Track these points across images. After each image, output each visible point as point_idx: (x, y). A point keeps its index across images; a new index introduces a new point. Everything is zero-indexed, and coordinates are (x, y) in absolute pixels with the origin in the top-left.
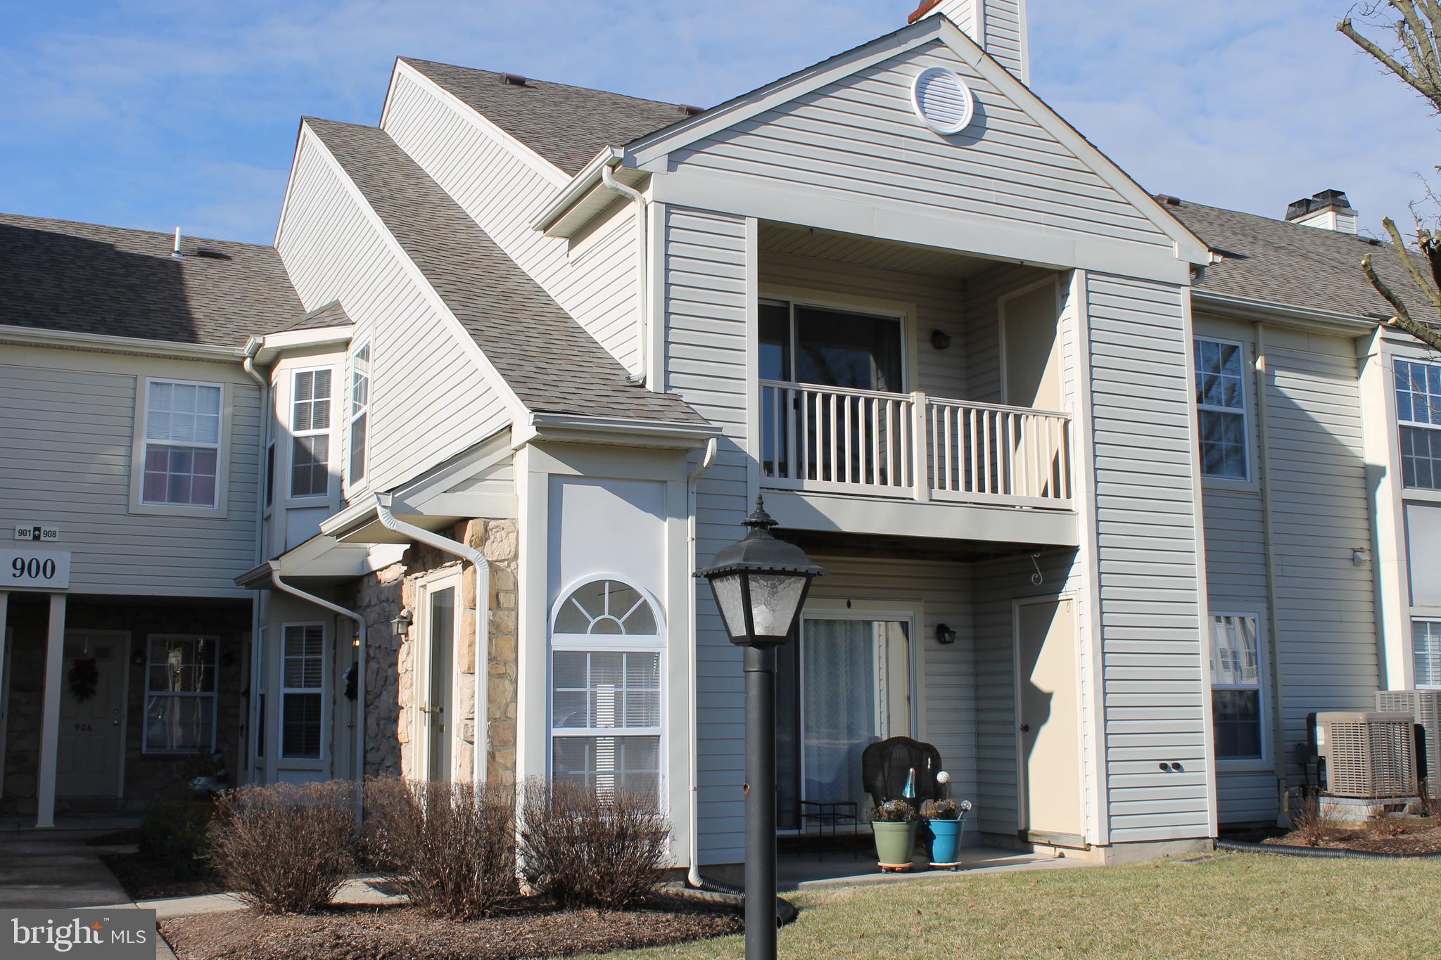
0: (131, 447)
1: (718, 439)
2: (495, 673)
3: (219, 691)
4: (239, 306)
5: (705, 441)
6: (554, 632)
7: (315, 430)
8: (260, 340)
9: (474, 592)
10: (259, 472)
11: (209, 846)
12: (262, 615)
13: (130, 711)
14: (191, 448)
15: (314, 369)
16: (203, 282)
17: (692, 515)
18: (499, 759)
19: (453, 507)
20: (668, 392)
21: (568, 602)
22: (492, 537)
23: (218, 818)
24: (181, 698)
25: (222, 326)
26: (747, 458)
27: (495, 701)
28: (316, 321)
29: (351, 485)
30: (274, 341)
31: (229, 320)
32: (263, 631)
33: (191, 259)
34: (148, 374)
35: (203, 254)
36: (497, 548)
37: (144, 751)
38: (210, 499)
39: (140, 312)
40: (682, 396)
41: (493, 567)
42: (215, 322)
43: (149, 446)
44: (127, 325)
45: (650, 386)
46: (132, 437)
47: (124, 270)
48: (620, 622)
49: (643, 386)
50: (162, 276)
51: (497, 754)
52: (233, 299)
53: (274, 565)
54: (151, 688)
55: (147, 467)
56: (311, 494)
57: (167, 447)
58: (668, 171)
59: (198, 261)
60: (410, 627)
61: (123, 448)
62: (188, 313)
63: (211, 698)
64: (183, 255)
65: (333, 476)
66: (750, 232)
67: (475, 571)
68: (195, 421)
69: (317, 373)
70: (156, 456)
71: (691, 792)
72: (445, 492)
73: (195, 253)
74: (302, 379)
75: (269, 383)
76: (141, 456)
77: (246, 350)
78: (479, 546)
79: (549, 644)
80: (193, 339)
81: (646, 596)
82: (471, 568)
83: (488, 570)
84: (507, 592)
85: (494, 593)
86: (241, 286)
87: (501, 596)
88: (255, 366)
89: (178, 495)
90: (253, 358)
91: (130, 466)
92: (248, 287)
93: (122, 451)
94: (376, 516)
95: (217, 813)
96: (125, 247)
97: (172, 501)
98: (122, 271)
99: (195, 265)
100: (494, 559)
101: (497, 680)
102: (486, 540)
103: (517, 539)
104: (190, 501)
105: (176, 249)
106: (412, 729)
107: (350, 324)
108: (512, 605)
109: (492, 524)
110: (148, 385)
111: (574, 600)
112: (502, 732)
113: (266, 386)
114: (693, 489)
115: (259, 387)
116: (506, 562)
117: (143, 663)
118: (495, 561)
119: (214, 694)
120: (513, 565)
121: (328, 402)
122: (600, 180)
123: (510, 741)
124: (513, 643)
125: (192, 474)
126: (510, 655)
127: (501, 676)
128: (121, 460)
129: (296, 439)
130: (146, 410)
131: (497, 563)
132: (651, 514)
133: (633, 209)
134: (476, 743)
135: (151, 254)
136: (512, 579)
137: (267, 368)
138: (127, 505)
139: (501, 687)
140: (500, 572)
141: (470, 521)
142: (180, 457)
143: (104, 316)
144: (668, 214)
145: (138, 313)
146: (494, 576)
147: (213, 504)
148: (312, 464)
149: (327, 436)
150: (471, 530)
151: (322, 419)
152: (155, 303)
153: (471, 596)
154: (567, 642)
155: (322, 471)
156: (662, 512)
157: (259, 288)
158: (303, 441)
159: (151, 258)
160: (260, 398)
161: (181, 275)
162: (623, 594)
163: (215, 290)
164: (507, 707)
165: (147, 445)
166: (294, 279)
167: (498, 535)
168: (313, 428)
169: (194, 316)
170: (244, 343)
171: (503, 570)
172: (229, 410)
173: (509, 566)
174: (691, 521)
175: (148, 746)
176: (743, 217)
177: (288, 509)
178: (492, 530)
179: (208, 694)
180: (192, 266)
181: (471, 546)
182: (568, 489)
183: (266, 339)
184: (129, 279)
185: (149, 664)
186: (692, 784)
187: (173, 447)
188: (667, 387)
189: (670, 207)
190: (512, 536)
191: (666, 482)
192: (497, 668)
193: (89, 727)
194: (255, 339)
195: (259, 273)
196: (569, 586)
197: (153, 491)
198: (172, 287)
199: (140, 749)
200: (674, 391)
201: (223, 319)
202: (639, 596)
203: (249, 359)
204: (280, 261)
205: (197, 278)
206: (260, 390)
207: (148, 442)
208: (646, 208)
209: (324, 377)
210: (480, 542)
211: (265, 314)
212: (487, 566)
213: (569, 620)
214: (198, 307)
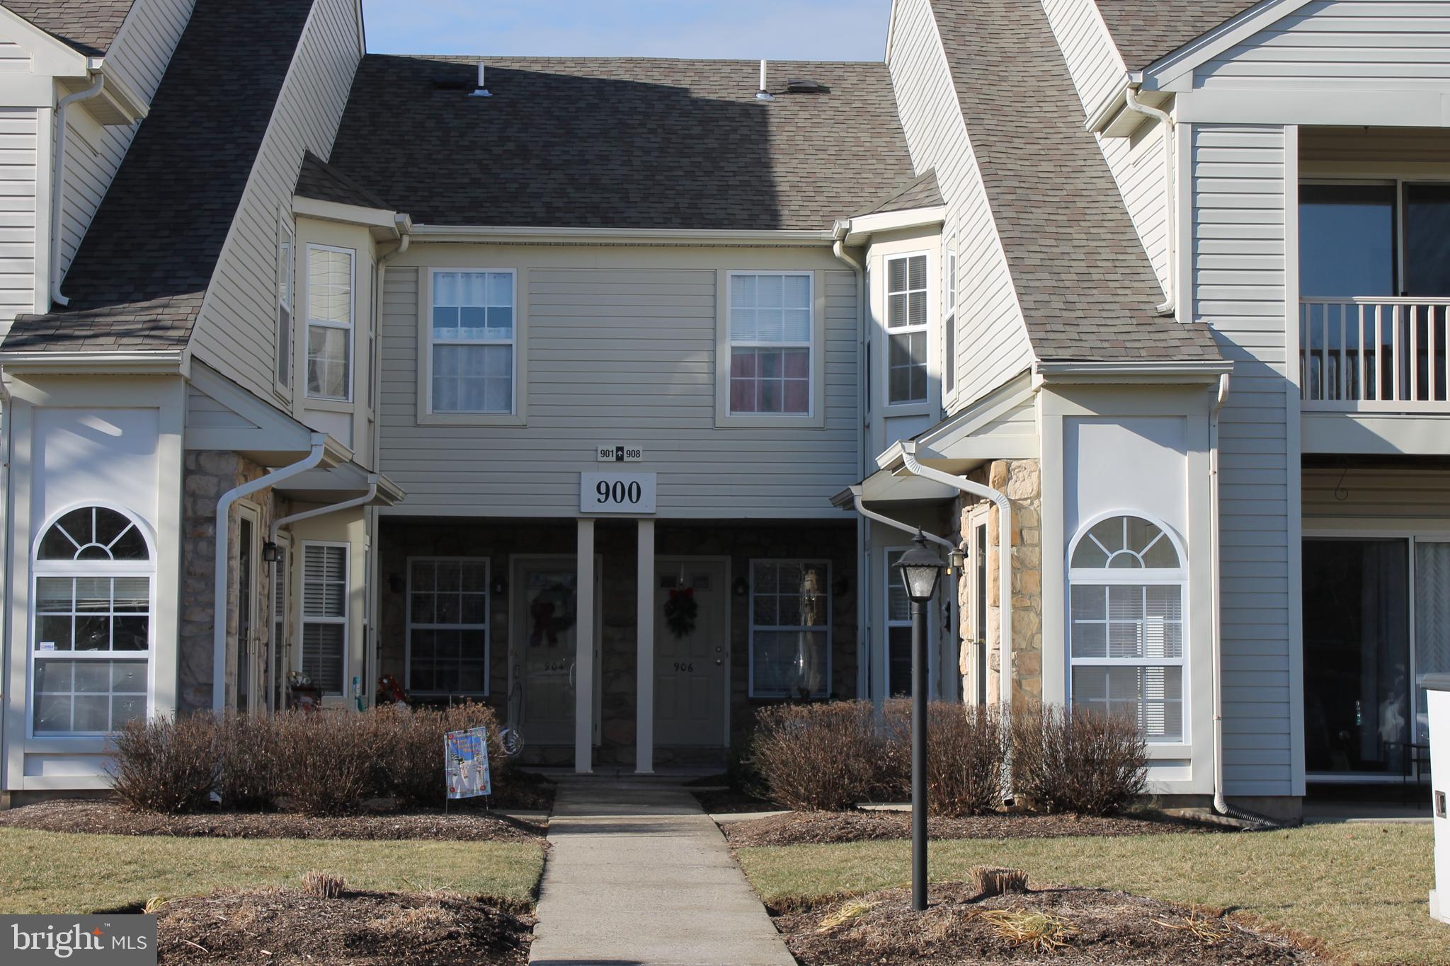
0: (714, 351)
1: (1230, 374)
2: (1019, 606)
3: (834, 625)
4: (832, 166)
5: (1218, 377)
6: (1072, 567)
7: (912, 326)
8: (846, 225)
9: (998, 530)
10: (858, 373)
11: (753, 753)
12: (868, 537)
13: (734, 650)
14: (781, 349)
15: (907, 256)
16: (792, 134)
17: (1214, 448)
18: (1026, 687)
19: (976, 450)
20: (1197, 321)
21: (1085, 538)
22: (1014, 477)
23: (760, 731)
24: (814, 632)
25: (810, 199)
26: (1286, 383)
27: (1020, 632)
28: (908, 198)
29: (948, 392)
30: (862, 225)
31: (818, 191)
32: (869, 555)
33: (780, 98)
34: (729, 270)
35: (796, 89)
36: (1021, 487)
37: (751, 694)
38: (804, 407)
39: (718, 190)
40: (1212, 324)
41: (1015, 506)
42: (803, 194)
43: (733, 349)
44: (703, 211)
45: (1177, 318)
46: (714, 340)
47: (700, 128)
48: (1139, 556)
49: (1172, 315)
50: (745, 131)
51: (1023, 682)
52: (827, 157)
53: (855, 490)
54: (756, 622)
55: (732, 374)
56: (910, 401)
57: (753, 349)
58: (1193, 88)
59: (787, 100)
60: (965, 560)
61: (705, 353)
62: (772, 185)
63: (825, 633)
64: (771, 94)
65: (933, 379)
66: (1289, 141)
67: (998, 510)
68: (783, 318)
69: (911, 259)
70: (742, 361)
71: (1215, 722)
72: (968, 436)
73: (786, 89)
74: (896, 267)
75: (864, 268)
76: (725, 362)
77: (834, 233)
78: (1002, 486)
79: (1066, 579)
80: (774, 223)
81: (1166, 530)
82: (994, 506)
83: (1009, 509)
84: (1031, 529)
85: (1018, 530)
86: (837, 135)
87: (1024, 533)
88: (846, 248)
89: (768, 404)
90: (843, 240)
91: (714, 373)
92: (845, 134)
93: (705, 356)
94: (903, 464)
95: (759, 726)
96: (704, 90)
97: (763, 410)
98: (697, 130)
99: (784, 108)
100: (1017, 498)
101: (1022, 613)
102: (1009, 479)
103: (1039, 477)
104: (783, 410)
105: (762, 88)
106: (969, 659)
107: (940, 205)
108: (1036, 541)
109: (1015, 464)
110: (729, 278)
111: (1091, 536)
112: (1028, 661)
113: (861, 270)
114: (1215, 422)
115: (854, 272)
116: (1029, 501)
117: (746, 593)
118: (1019, 500)
119: (828, 628)
120: (1036, 503)
121: (925, 293)
122: (1125, 103)
123: (1036, 670)
124: (1038, 578)
125: (783, 379)
126: (1035, 590)
127: (1026, 609)
128: (705, 367)
129: (892, 337)
130: (729, 308)
131: (1021, 502)
132: (1170, 449)
133: (1160, 130)
134: (1001, 672)
135: (732, 98)
136: (1035, 516)
137: (860, 250)
138: (714, 418)
139: (1026, 619)
140: (1023, 510)
141: (993, 463)
142: (769, 357)
143: (677, 201)
144: (1195, 134)
145: (715, 193)
146: (1017, 514)
147: (808, 411)
148: (910, 366)
149: (924, 333)
150: (994, 471)
151: (919, 314)
152: (735, 174)
153: (995, 534)
154: (1084, 576)
155: (921, 373)
156: (1182, 444)
157: (859, 135)
158: (899, 339)
159: (732, 103)
160: (856, 285)
161: (767, 127)
162: (1141, 530)
163: (806, 146)
164: (1033, 638)
165: (732, 347)
166: (904, 113)
167: (1021, 475)
168: (910, 324)
169: (778, 189)
170: (830, 227)
171: (1026, 508)
172: (821, 302)
173: (1032, 503)
174: (1213, 453)
175: (755, 689)
176: (1281, 126)
177: (886, 418)
178: (1014, 470)
179: (821, 628)
180: (781, 109)
181: (994, 487)
182: (1083, 428)
183: (853, 223)
184: (706, 141)
185: (752, 595)
186: (1216, 712)
187: (759, 349)
188: (1196, 315)
189: (1196, 127)
190: (1035, 475)
191: (1185, 416)
192: (1022, 601)
193: (689, 667)
194: (840, 224)
195: (862, 110)
196: (1085, 523)
197: (740, 401)
198: (756, 146)
199: (747, 691)
200: (1204, 320)
201: (811, 189)
202: (1159, 531)
203: (838, 242)
204: (890, 87)
205: (786, 129)
206: (855, 275)
207: (733, 345)
208: (1173, 128)
209: (919, 263)
210: (1004, 481)
211: (864, 176)
212: (1009, 505)
213: (1087, 555)
214: (784, 174)
